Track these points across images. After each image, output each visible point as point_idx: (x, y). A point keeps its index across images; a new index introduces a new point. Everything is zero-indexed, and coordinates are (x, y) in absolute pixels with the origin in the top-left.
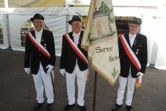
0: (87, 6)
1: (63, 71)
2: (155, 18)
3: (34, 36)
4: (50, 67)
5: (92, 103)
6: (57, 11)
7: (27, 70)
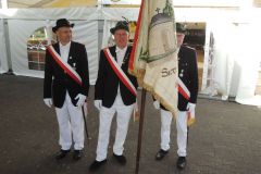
0: (136, 6)
1: (98, 103)
2: (236, 24)
3: (58, 52)
4: (81, 97)
5: (135, 154)
6: (84, 14)
7: (48, 102)
